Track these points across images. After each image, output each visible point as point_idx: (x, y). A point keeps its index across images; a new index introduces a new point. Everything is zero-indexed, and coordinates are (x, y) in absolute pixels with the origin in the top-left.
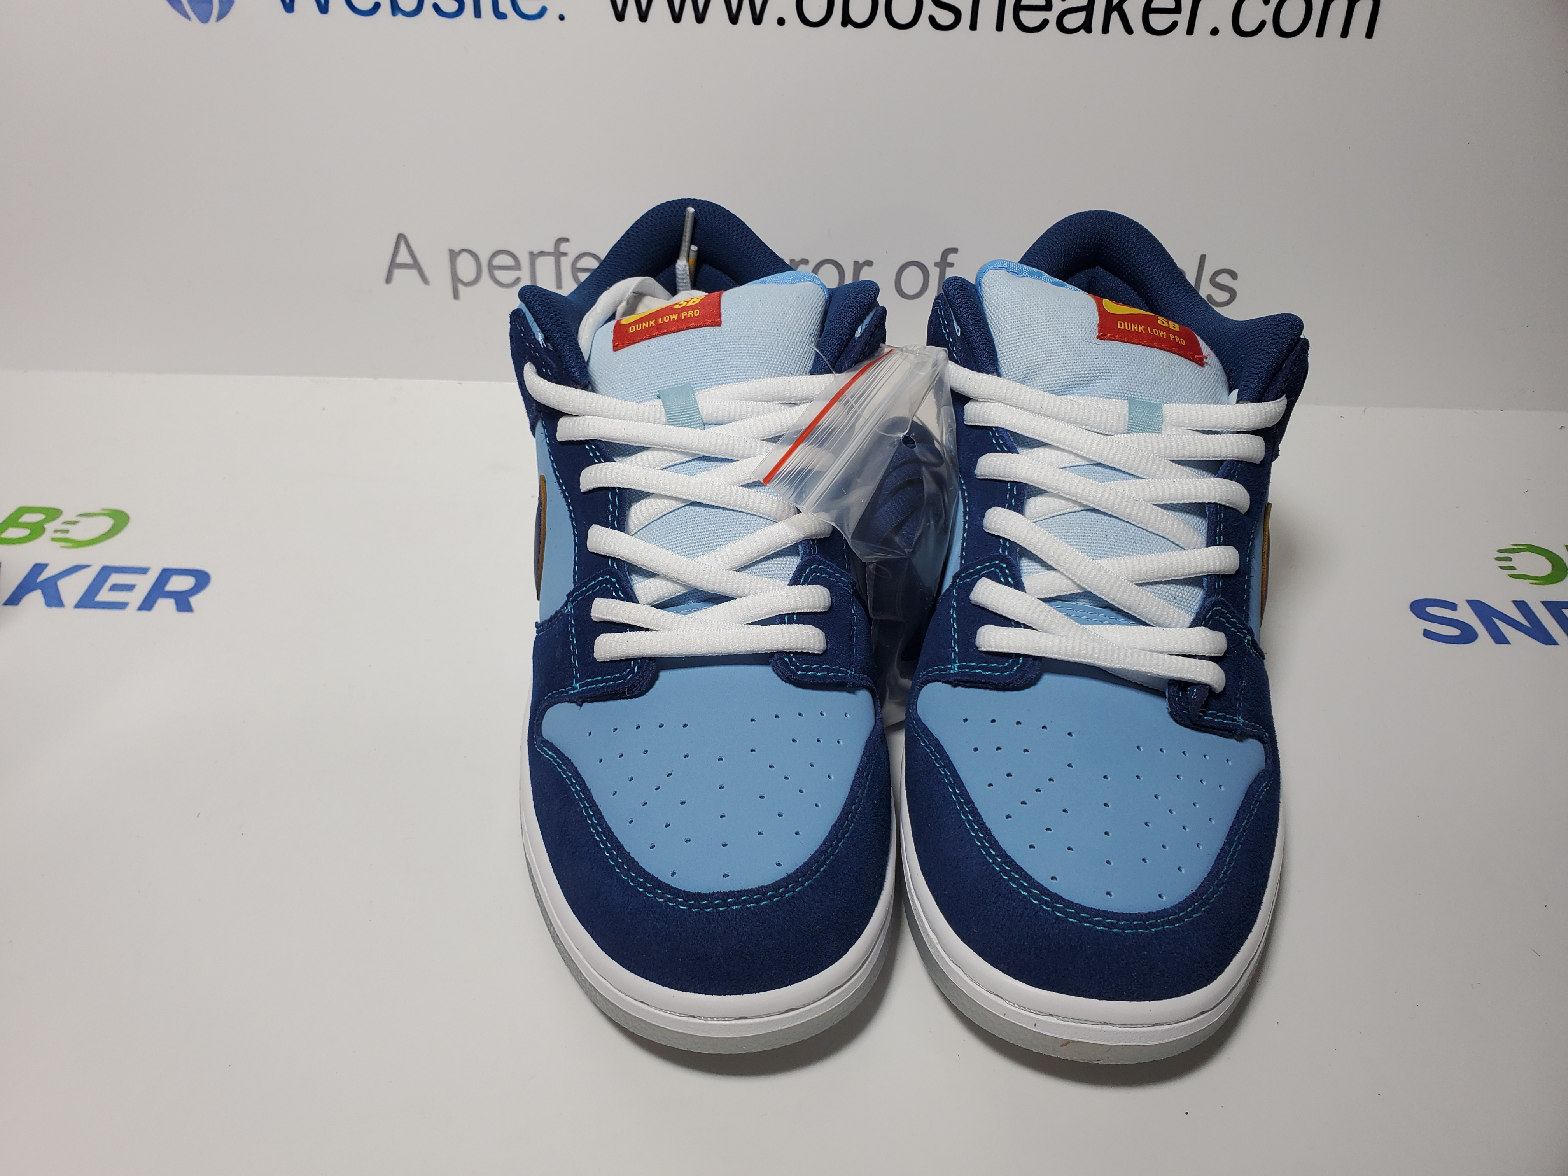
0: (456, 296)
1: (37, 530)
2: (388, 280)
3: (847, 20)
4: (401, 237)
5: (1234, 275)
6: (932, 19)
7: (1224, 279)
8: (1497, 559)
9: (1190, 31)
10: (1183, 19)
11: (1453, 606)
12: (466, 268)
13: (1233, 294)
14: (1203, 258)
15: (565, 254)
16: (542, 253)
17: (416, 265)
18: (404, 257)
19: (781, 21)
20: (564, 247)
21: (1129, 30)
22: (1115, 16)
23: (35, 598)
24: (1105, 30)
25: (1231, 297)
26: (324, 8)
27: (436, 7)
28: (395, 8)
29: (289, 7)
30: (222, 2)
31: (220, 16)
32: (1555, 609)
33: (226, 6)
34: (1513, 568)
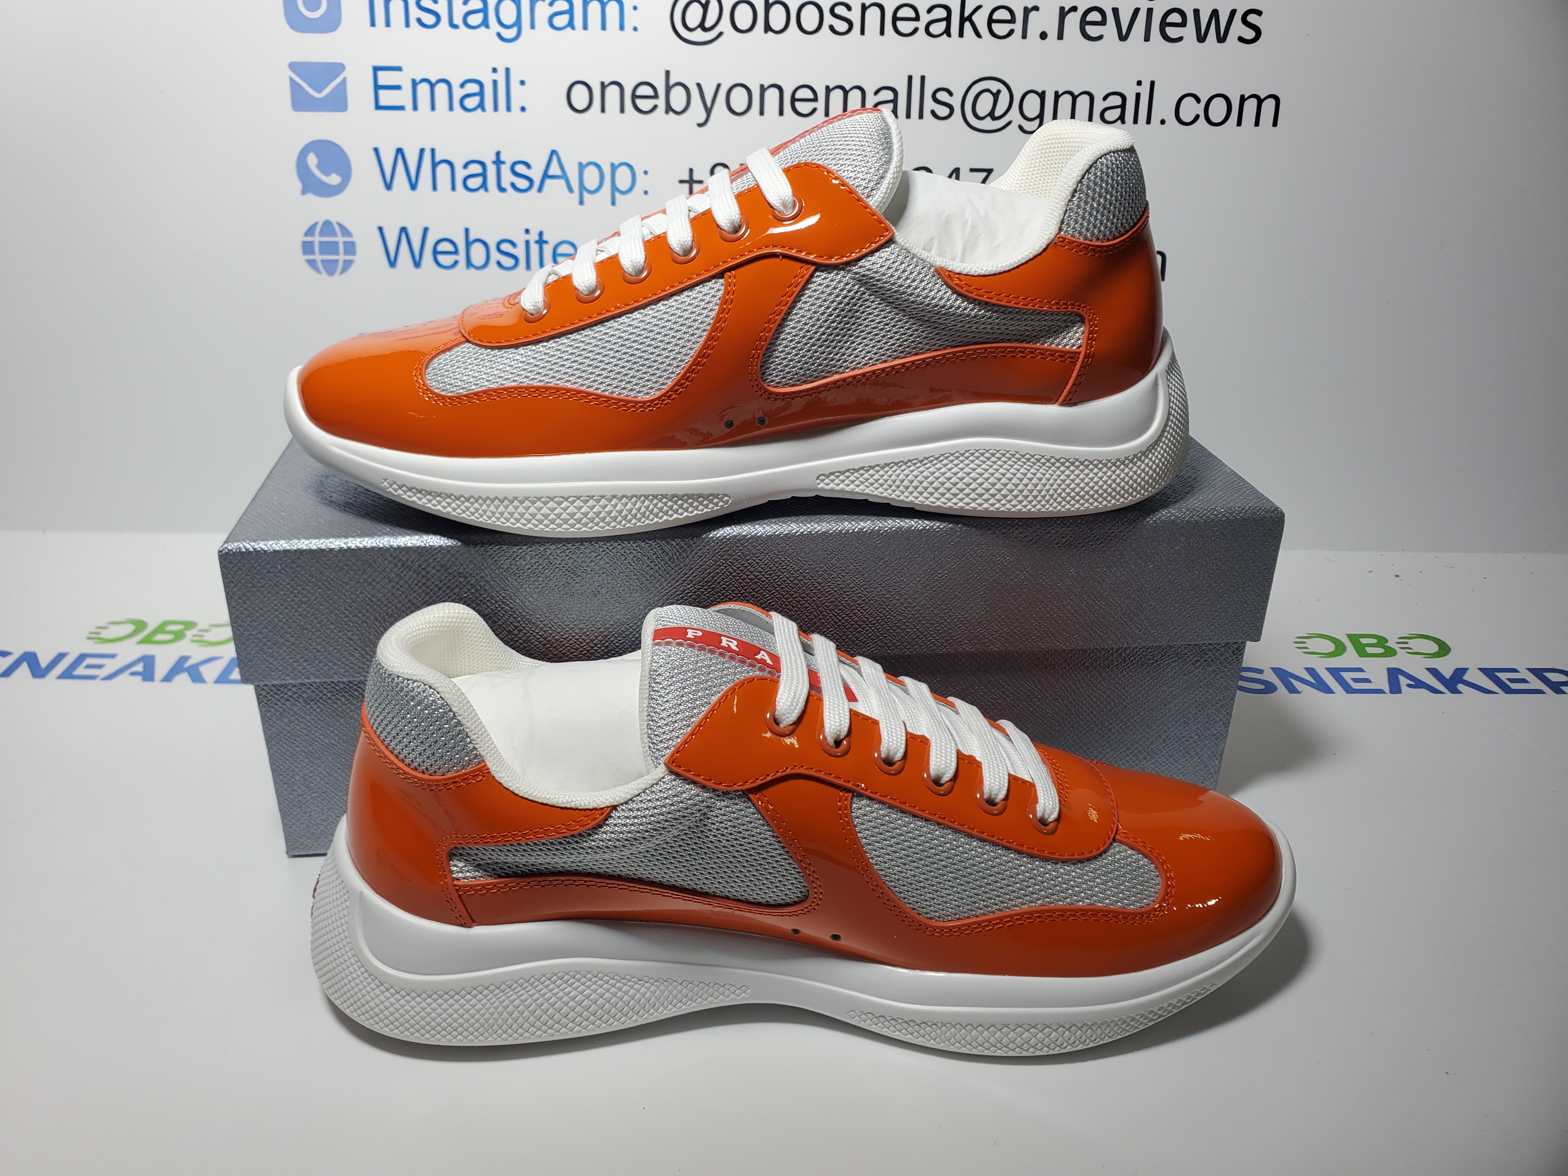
1: (179, 636)
8: (1296, 642)
11: (1260, 671)
23: (183, 679)
26: (417, 264)
27: (499, 264)
28: (469, 264)
29: (392, 264)
30: (345, 261)
31: (343, 271)
32: (1335, 672)
33: (348, 264)
34: (1307, 648)
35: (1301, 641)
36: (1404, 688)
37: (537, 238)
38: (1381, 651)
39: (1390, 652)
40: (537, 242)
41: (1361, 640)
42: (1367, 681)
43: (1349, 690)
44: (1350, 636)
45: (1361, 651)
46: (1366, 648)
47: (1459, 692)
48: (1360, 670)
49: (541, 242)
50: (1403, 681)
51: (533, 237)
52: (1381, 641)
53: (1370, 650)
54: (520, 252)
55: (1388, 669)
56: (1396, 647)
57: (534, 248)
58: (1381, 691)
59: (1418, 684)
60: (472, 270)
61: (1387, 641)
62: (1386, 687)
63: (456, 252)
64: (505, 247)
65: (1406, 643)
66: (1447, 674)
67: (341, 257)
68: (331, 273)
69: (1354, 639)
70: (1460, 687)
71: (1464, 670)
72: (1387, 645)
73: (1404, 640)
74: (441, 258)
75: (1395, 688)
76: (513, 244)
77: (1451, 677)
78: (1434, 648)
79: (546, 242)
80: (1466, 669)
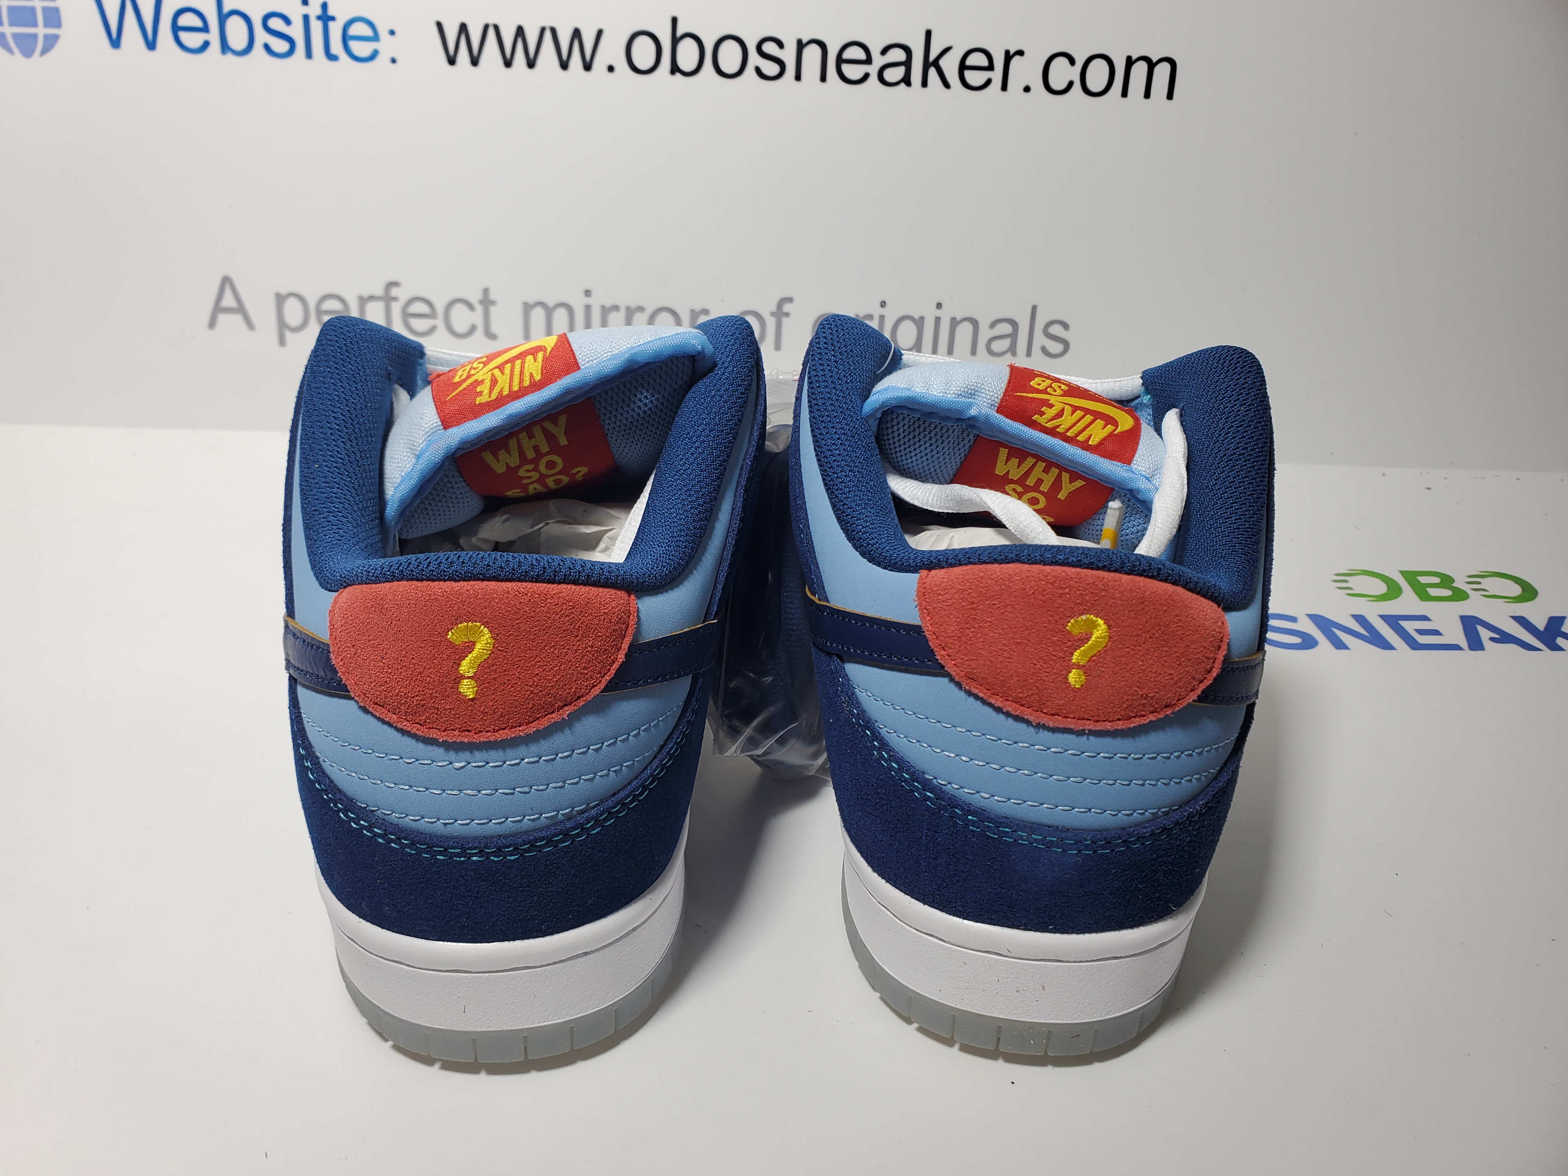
0: (282, 342)
2: (212, 324)
3: (675, 69)
4: (226, 281)
5: (1066, 326)
6: (758, 71)
7: (1056, 330)
8: (1335, 581)
9: (1004, 87)
10: (997, 75)
11: (1293, 619)
12: (293, 312)
13: (1066, 344)
14: (1034, 308)
15: (395, 299)
16: (372, 298)
17: (240, 309)
18: (228, 300)
19: (611, 69)
20: (394, 292)
21: (947, 85)
22: (932, 71)
24: (924, 84)
25: (1065, 347)
26: (151, 45)
27: (267, 47)
28: (225, 47)
29: (116, 43)
30: (46, 37)
31: (44, 52)
32: (1392, 621)
33: (51, 42)
34: (1350, 588)
35: (1342, 579)
36: (1486, 643)
37: (319, 12)
38: (1448, 593)
39: (1459, 595)
40: (319, 18)
41: (1419, 578)
42: (1436, 633)
43: (1414, 645)
44: (1404, 574)
45: (1422, 593)
46: (1428, 589)
47: (1561, 649)
48: (1424, 618)
49: (326, 18)
50: (1485, 634)
51: (314, 10)
52: (1446, 581)
53: (1433, 592)
54: (296, 31)
55: (1462, 618)
56: (1467, 588)
57: (316, 27)
58: (1456, 647)
59: (1504, 638)
60: (230, 56)
61: (1453, 581)
62: (1463, 643)
63: (205, 29)
64: (276, 24)
65: (1479, 583)
66: (1541, 625)
67: (41, 31)
68: (28, 53)
69: (1411, 577)
70: (1560, 641)
71: (1561, 620)
72: (1453, 585)
73: (1475, 579)
74: (184, 36)
75: (1476, 644)
76: (287, 21)
77: (1546, 628)
78: (1516, 590)
79: (333, 19)
80: (1564, 618)
